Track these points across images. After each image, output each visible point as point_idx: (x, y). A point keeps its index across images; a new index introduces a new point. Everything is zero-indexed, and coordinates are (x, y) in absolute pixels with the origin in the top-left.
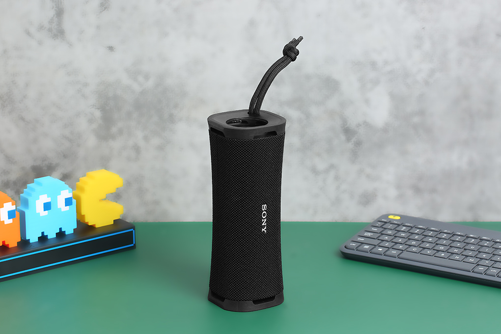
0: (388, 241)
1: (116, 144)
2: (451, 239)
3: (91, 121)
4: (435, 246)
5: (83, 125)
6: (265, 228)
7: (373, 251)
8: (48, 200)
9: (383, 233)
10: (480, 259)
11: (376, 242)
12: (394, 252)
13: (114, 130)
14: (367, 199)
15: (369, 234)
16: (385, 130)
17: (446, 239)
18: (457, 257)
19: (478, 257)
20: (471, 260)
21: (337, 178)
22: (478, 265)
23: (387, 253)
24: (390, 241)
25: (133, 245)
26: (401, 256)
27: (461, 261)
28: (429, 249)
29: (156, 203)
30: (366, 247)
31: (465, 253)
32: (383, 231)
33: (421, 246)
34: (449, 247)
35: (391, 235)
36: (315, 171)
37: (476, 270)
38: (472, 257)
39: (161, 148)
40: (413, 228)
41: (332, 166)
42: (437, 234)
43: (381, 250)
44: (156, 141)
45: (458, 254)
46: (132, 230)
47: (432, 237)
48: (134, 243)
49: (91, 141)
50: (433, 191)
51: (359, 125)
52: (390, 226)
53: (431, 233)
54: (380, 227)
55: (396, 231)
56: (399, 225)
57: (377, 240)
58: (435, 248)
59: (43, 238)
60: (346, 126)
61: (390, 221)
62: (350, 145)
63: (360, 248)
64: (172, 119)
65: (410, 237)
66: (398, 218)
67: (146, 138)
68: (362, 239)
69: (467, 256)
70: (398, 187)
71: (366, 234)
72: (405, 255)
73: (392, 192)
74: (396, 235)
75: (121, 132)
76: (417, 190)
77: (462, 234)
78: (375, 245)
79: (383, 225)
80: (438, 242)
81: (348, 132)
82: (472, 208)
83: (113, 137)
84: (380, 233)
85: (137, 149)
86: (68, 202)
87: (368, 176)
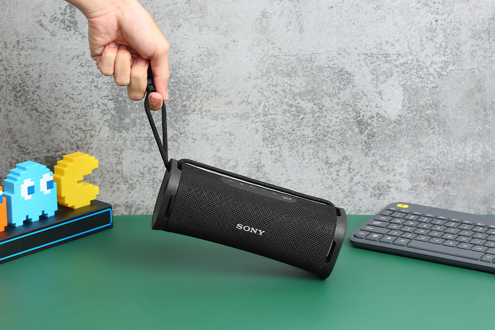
0: (396, 230)
2: (459, 227)
3: (104, 112)
4: (443, 235)
6: (260, 231)
7: (382, 239)
8: (32, 184)
9: (392, 221)
10: (488, 247)
11: (385, 231)
12: (403, 241)
14: (380, 191)
15: (378, 223)
16: (398, 123)
17: (454, 228)
18: (465, 246)
19: (486, 245)
20: (480, 248)
21: (350, 170)
22: (486, 253)
23: (396, 242)
24: (398, 230)
25: (110, 224)
26: (409, 244)
27: (469, 249)
28: (438, 237)
30: (375, 236)
31: (473, 241)
32: (391, 219)
33: (429, 234)
34: (457, 235)
35: (399, 224)
36: (328, 162)
37: (484, 259)
38: (480, 245)
39: (174, 139)
40: (422, 217)
42: (446, 223)
43: (390, 238)
45: (466, 243)
46: (109, 209)
47: (440, 225)
48: (111, 222)
51: (372, 118)
52: (398, 215)
53: (439, 222)
54: (389, 216)
55: (405, 220)
56: (407, 214)
57: (385, 229)
58: (443, 237)
59: (27, 222)
60: (359, 119)
61: (399, 210)
63: (369, 237)
64: (185, 110)
65: (418, 226)
66: (407, 206)
68: (371, 228)
69: (475, 245)
71: (375, 223)
72: (413, 243)
74: (405, 224)
75: (133, 123)
77: (470, 223)
78: (384, 234)
79: (392, 214)
80: (446, 231)
81: (361, 124)
83: (126, 129)
84: (388, 222)
86: (50, 185)
87: (381, 168)
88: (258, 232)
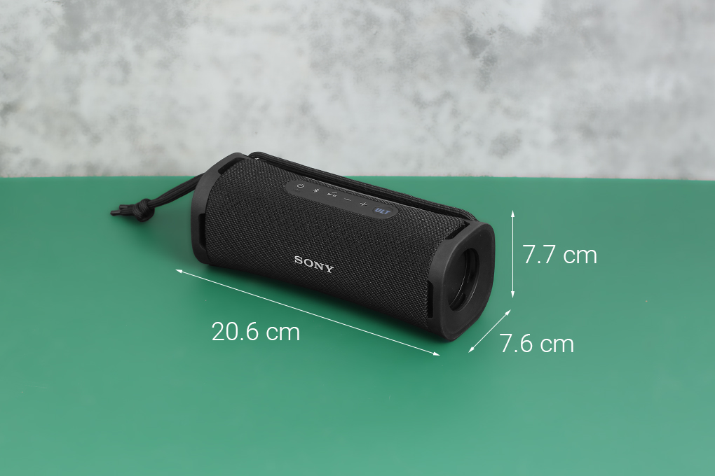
1: (90, 59)
3: (47, 22)
5: (33, 28)
6: (327, 266)
13: (86, 36)
14: (505, 146)
16: (536, 39)
21: (455, 113)
29: (159, 149)
36: (418, 102)
39: (164, 65)
41: (447, 95)
44: (154, 54)
49: (49, 53)
50: (615, 134)
51: (492, 32)
60: (471, 33)
62: (478, 63)
64: (181, 19)
67: (139, 49)
70: (557, 127)
73: (547, 136)
75: (97, 39)
76: (588, 133)
81: (474, 42)
82: (677, 161)
83: (85, 47)
85: (125, 66)
87: (507, 111)
88: (325, 268)
